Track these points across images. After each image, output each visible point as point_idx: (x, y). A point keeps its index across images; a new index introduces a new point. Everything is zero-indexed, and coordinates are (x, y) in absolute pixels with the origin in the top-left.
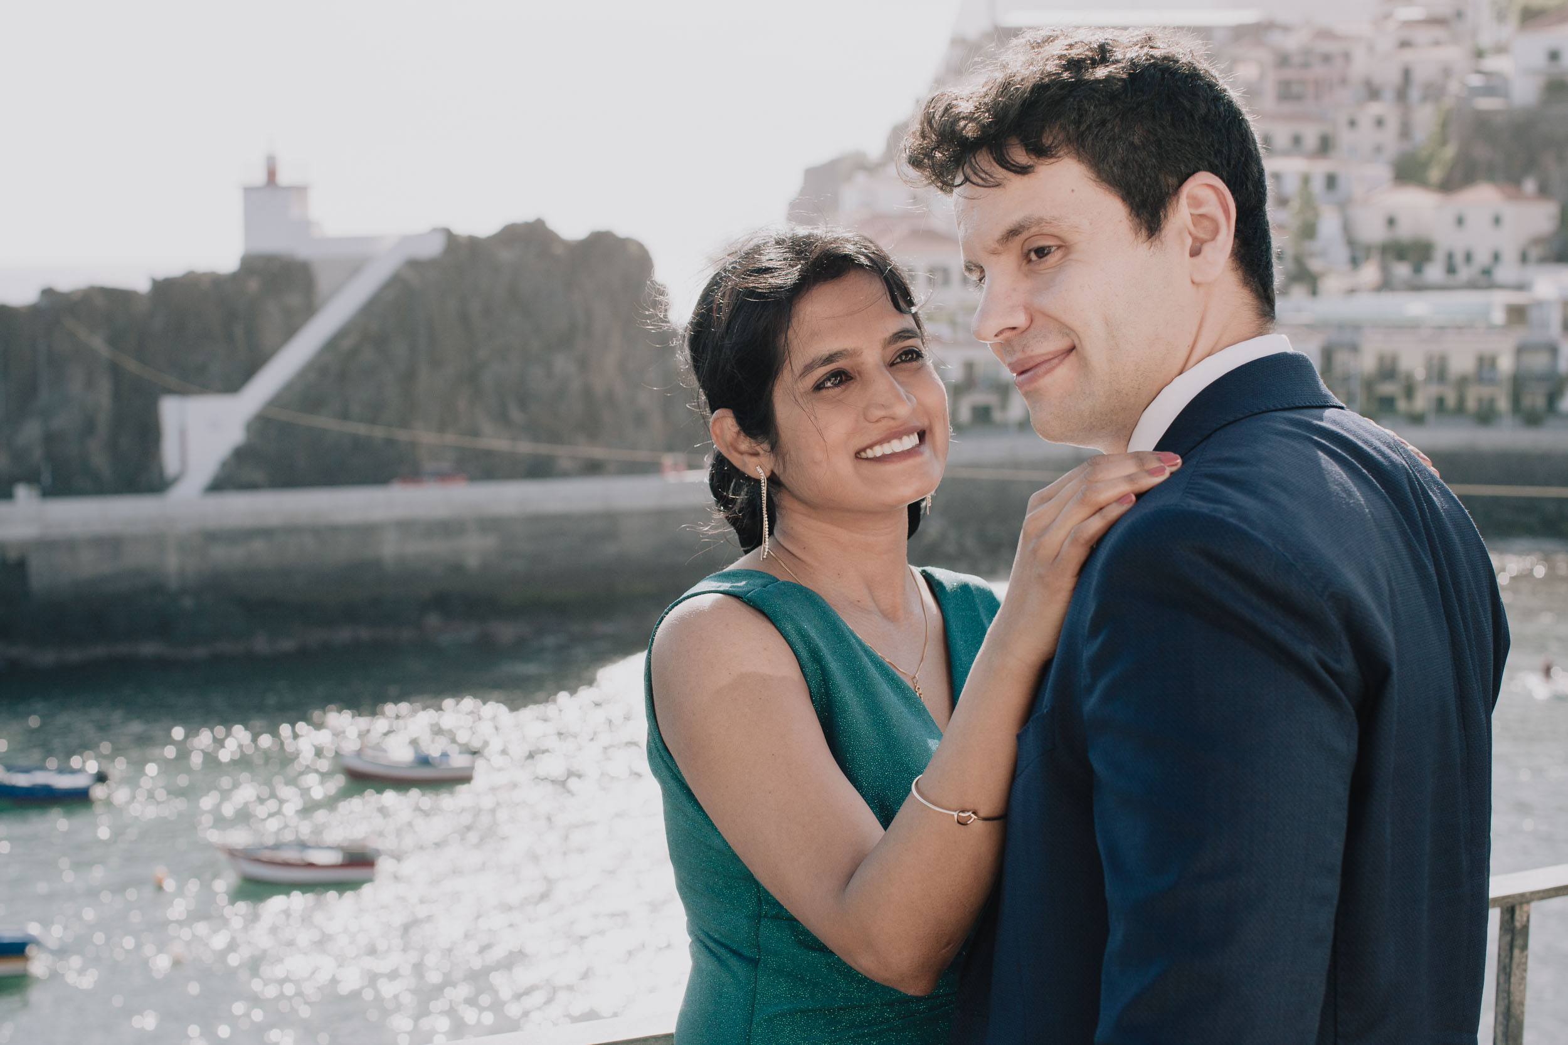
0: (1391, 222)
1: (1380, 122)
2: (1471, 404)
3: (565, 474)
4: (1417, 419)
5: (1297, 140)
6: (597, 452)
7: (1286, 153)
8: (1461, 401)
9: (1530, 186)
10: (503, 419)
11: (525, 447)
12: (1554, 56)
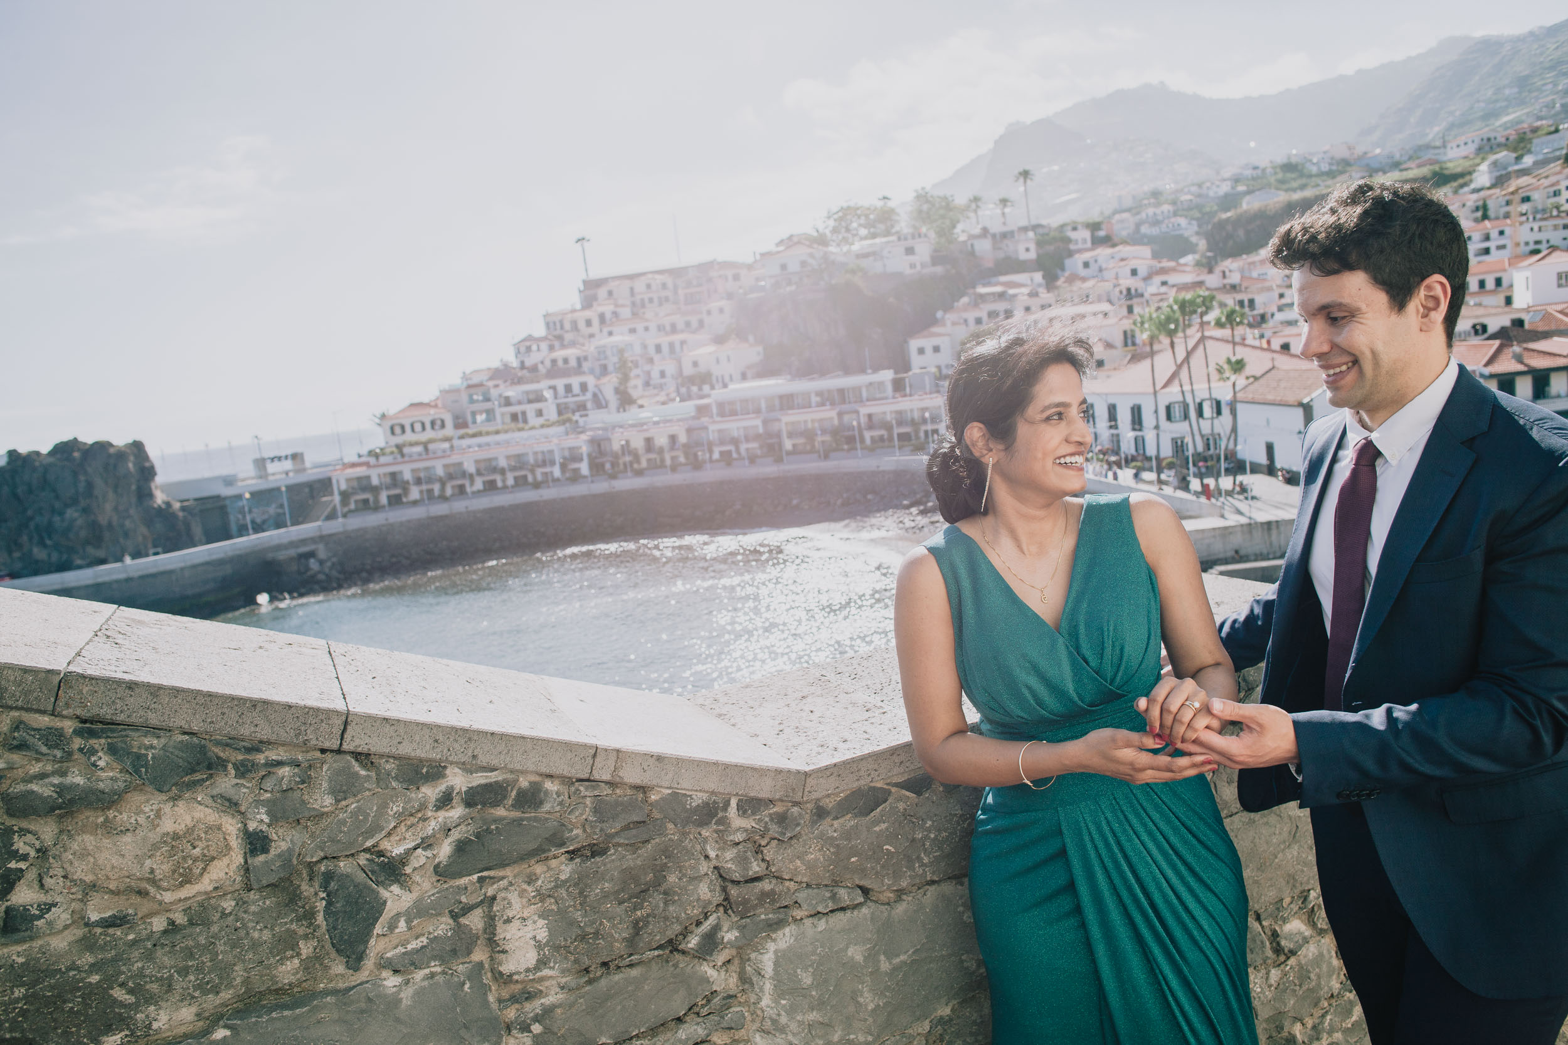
0: (695, 364)
1: (721, 310)
2: (668, 462)
3: (79, 567)
4: (639, 473)
5: (688, 324)
6: (101, 553)
7: (682, 331)
8: (663, 461)
9: (751, 338)
10: (42, 544)
11: (55, 556)
12: (784, 267)
